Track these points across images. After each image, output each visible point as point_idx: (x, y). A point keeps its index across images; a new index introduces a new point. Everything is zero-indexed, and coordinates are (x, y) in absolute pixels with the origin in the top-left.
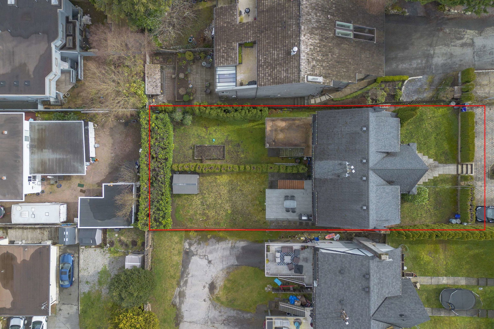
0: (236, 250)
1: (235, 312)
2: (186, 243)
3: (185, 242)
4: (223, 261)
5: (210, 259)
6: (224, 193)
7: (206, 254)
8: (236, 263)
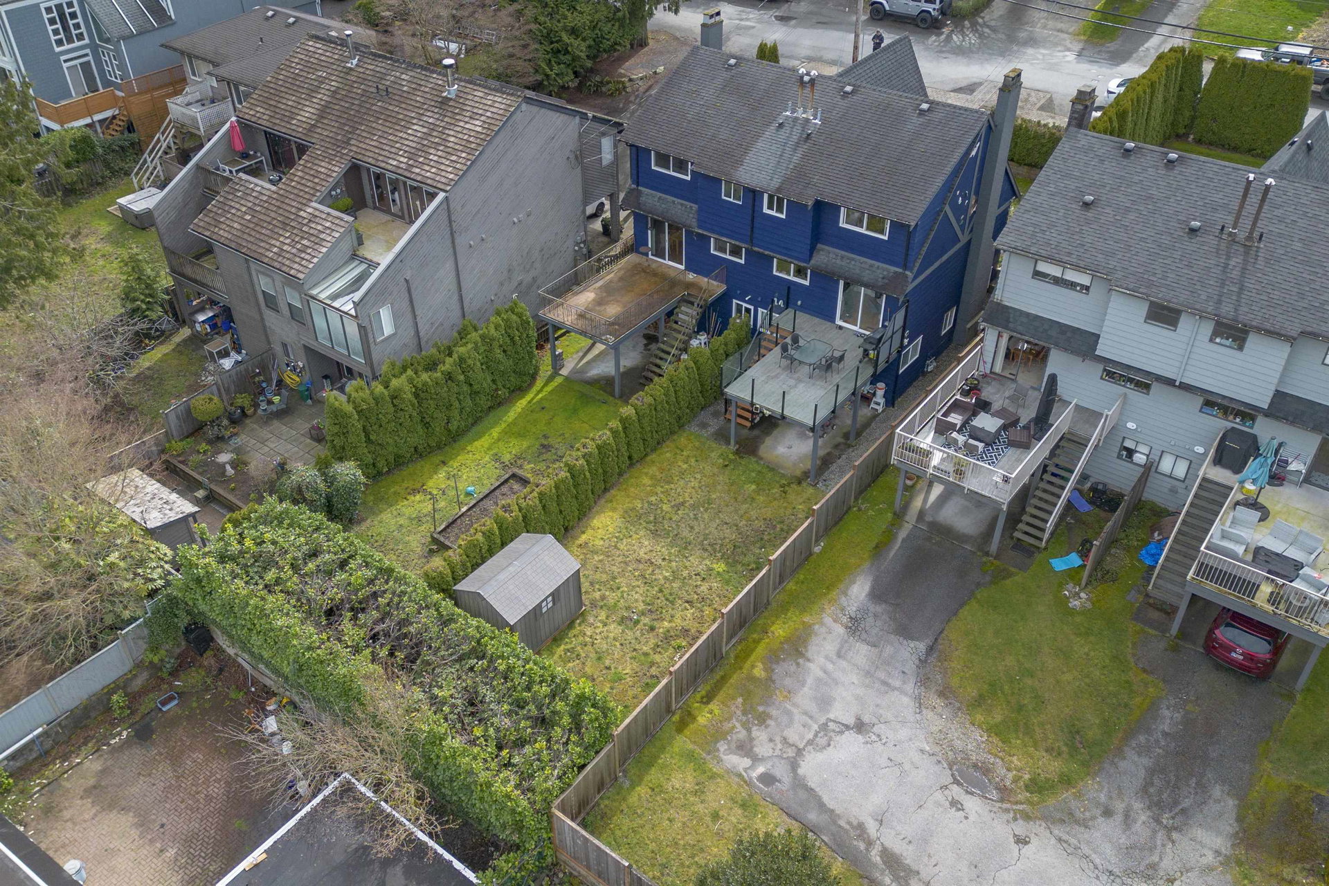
0: (870, 620)
1: (1131, 754)
2: (725, 757)
3: (720, 761)
4: (885, 683)
5: (851, 721)
6: (649, 548)
7: (823, 720)
8: (922, 646)
